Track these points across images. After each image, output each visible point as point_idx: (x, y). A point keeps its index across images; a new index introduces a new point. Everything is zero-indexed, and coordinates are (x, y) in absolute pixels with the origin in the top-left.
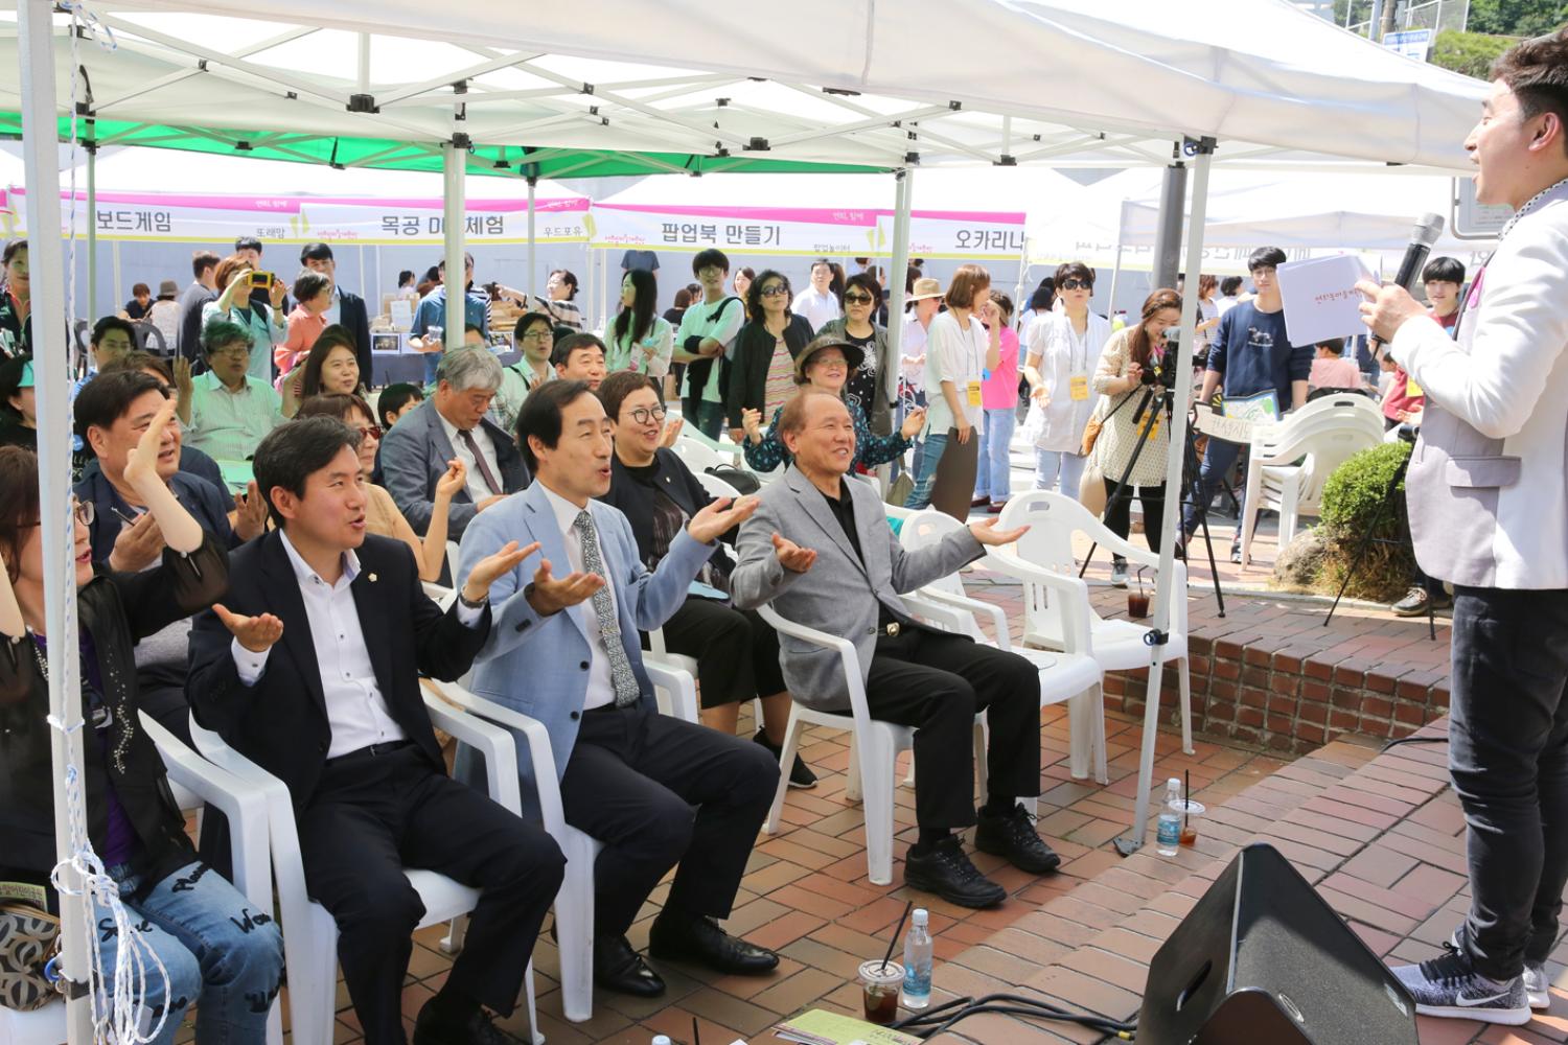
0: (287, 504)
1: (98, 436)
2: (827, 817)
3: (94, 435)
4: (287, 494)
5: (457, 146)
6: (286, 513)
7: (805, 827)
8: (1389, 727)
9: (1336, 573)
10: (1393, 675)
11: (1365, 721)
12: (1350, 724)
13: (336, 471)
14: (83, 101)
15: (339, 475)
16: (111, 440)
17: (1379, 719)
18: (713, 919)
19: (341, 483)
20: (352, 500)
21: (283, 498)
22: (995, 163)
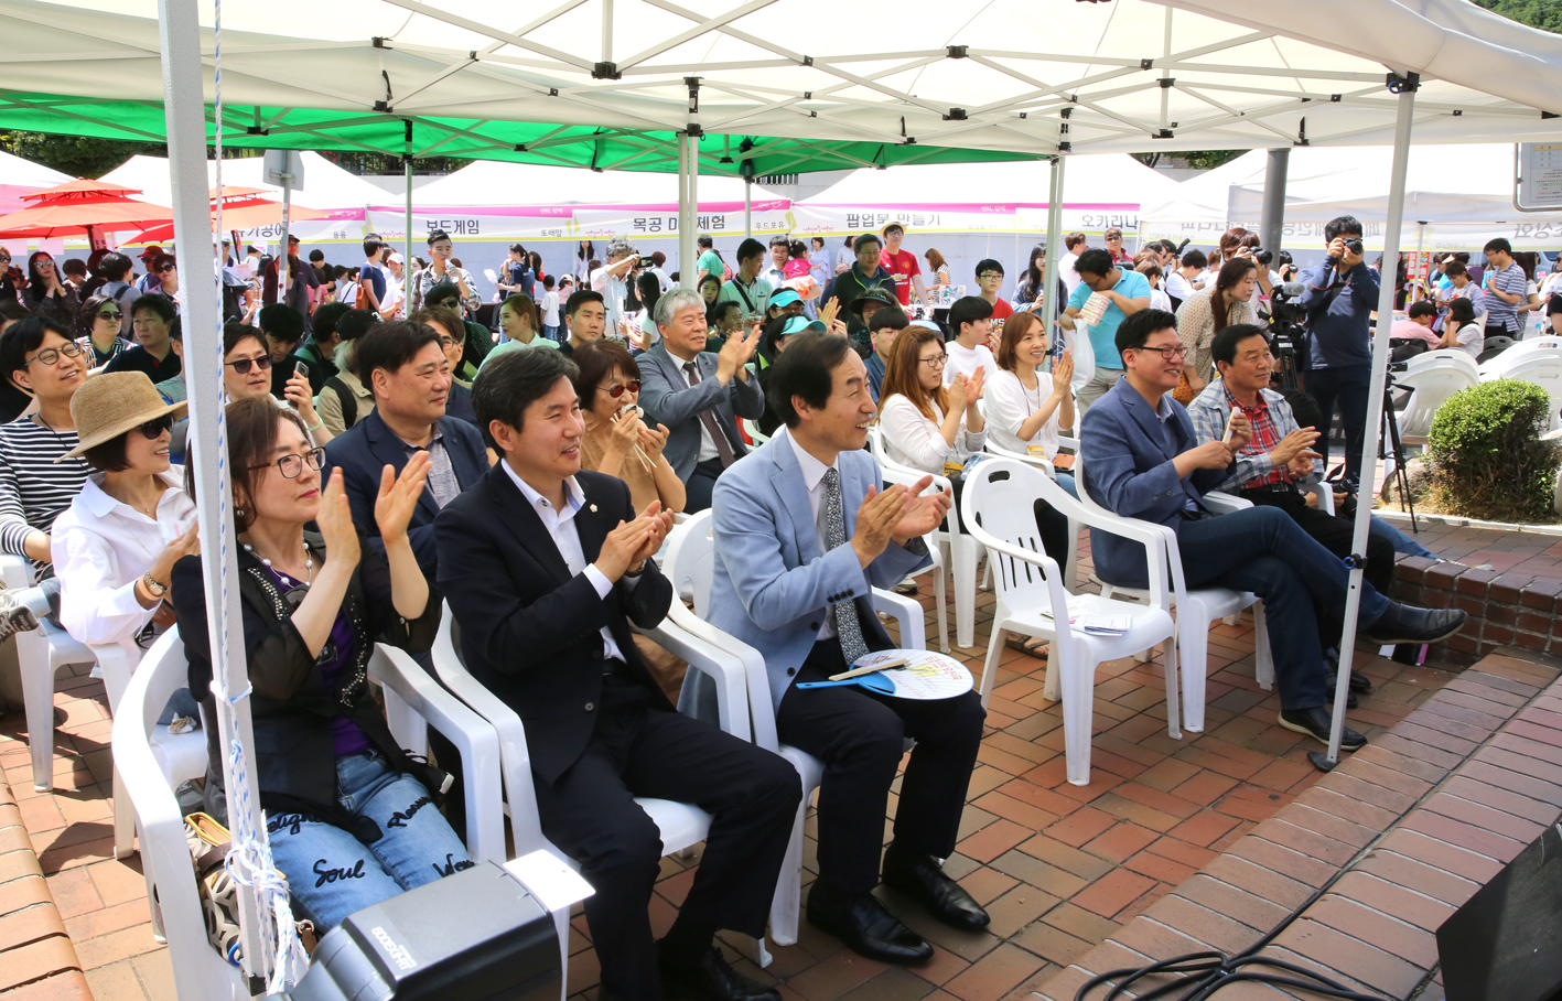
0: (505, 437)
1: (382, 378)
2: (1020, 720)
3: (378, 377)
4: (505, 427)
5: (690, 135)
6: (505, 445)
7: (1002, 730)
8: (1545, 641)
9: (1442, 494)
10: (1549, 593)
11: (1519, 635)
12: (1504, 637)
13: (553, 403)
14: (383, 99)
15: (556, 407)
16: (394, 384)
17: (1535, 634)
18: (934, 858)
19: (558, 415)
20: (569, 429)
21: (501, 431)
22: (1154, 136)
